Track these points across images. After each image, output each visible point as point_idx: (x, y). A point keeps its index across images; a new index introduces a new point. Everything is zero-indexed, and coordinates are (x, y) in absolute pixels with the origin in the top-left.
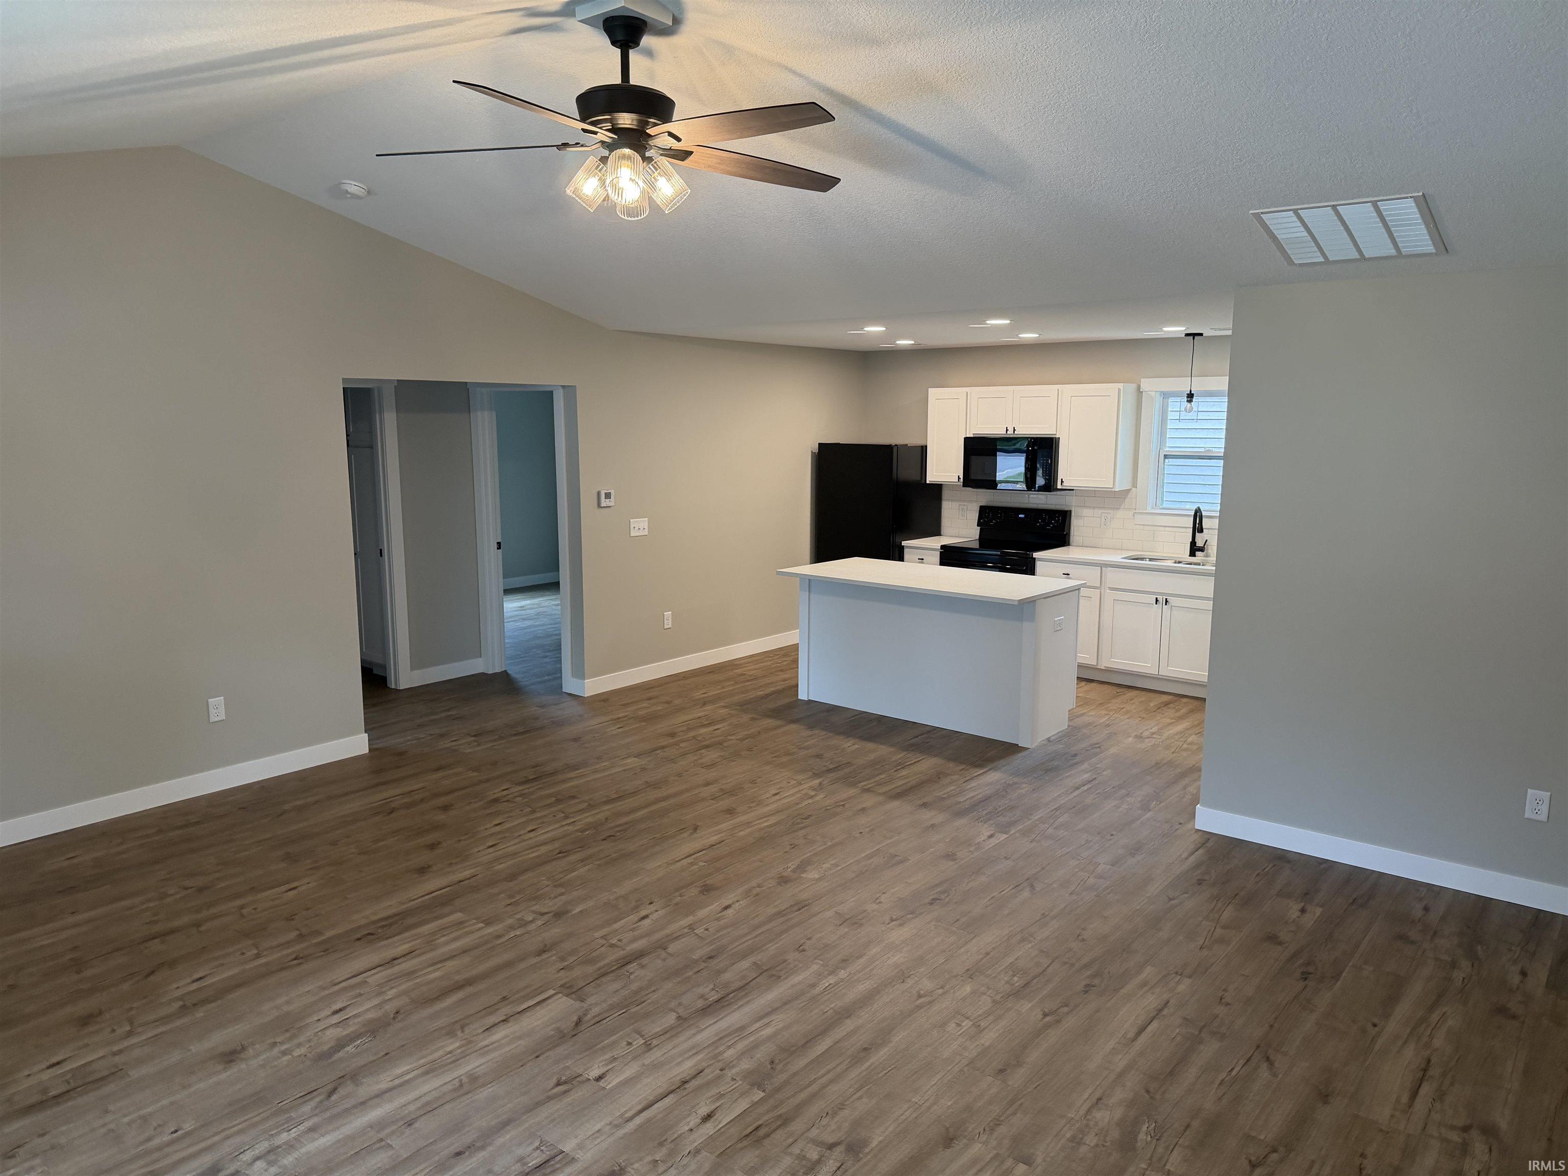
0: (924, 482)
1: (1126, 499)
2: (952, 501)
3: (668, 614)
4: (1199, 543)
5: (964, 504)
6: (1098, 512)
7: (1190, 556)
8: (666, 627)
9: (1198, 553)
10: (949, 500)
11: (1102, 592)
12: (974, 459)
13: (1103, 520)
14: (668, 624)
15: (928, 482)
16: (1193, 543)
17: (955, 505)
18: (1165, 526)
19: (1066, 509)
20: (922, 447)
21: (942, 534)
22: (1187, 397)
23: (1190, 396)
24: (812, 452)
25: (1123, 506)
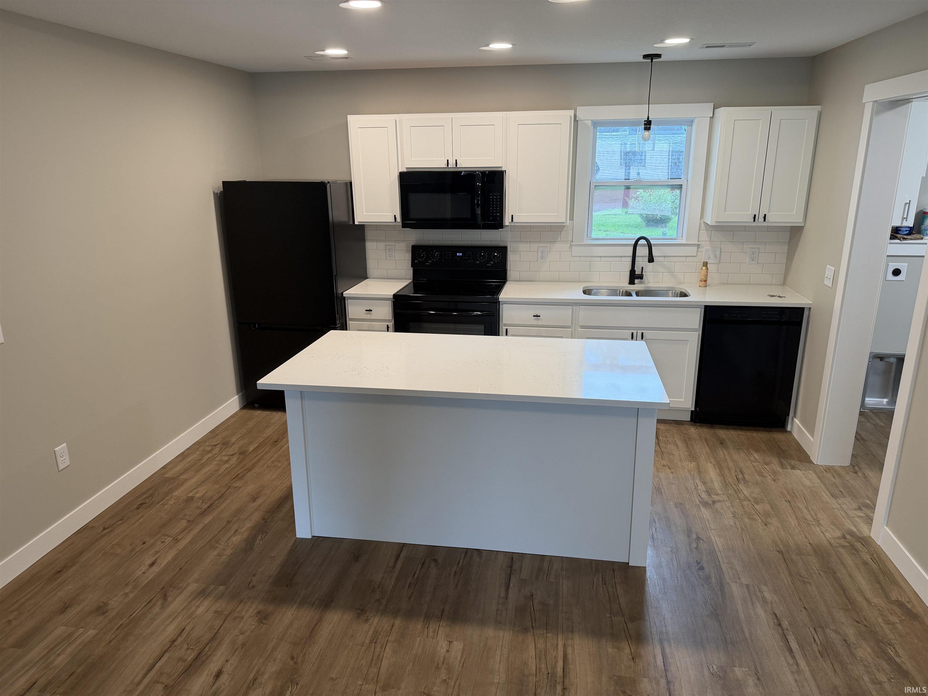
0: (351, 223)
1: (563, 232)
2: (377, 241)
3: (61, 448)
4: (638, 271)
5: (392, 244)
6: (534, 246)
7: (629, 284)
8: (61, 467)
9: (636, 281)
10: (373, 240)
11: (573, 331)
12: (413, 197)
13: (540, 254)
14: (64, 461)
15: (356, 223)
16: (632, 272)
17: (381, 245)
18: (601, 257)
19: (502, 244)
20: (346, 183)
21: (368, 277)
22: (645, 124)
23: (648, 124)
24: (214, 192)
25: (559, 240)
